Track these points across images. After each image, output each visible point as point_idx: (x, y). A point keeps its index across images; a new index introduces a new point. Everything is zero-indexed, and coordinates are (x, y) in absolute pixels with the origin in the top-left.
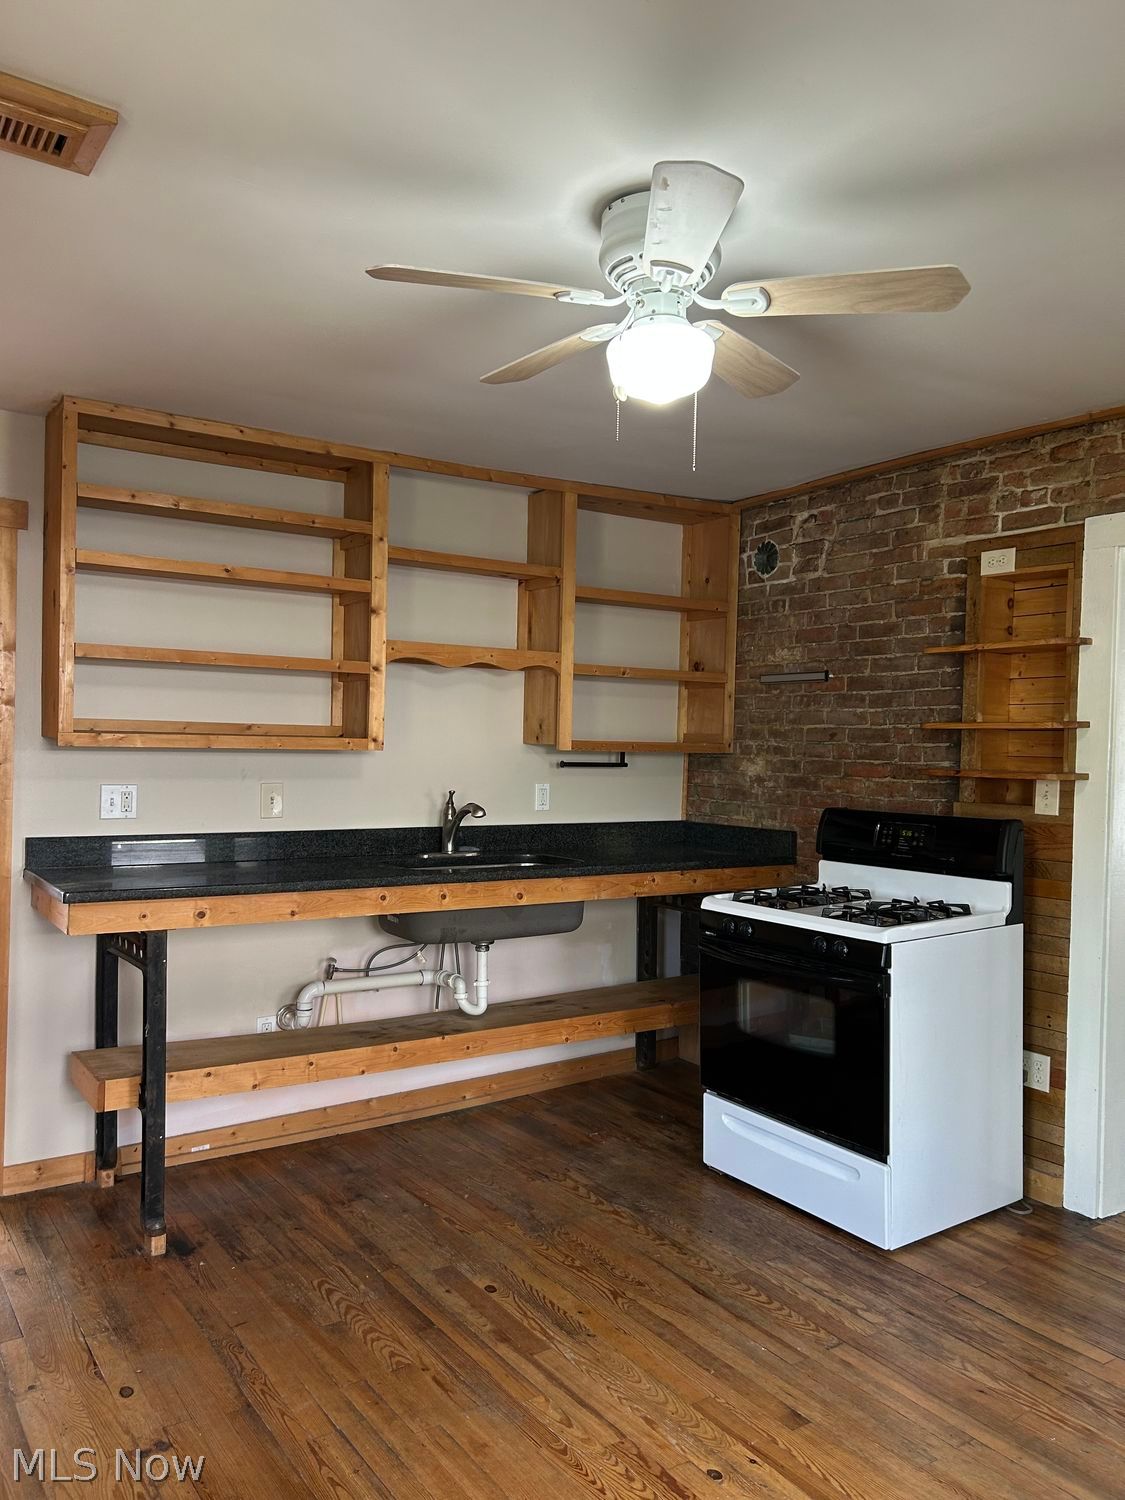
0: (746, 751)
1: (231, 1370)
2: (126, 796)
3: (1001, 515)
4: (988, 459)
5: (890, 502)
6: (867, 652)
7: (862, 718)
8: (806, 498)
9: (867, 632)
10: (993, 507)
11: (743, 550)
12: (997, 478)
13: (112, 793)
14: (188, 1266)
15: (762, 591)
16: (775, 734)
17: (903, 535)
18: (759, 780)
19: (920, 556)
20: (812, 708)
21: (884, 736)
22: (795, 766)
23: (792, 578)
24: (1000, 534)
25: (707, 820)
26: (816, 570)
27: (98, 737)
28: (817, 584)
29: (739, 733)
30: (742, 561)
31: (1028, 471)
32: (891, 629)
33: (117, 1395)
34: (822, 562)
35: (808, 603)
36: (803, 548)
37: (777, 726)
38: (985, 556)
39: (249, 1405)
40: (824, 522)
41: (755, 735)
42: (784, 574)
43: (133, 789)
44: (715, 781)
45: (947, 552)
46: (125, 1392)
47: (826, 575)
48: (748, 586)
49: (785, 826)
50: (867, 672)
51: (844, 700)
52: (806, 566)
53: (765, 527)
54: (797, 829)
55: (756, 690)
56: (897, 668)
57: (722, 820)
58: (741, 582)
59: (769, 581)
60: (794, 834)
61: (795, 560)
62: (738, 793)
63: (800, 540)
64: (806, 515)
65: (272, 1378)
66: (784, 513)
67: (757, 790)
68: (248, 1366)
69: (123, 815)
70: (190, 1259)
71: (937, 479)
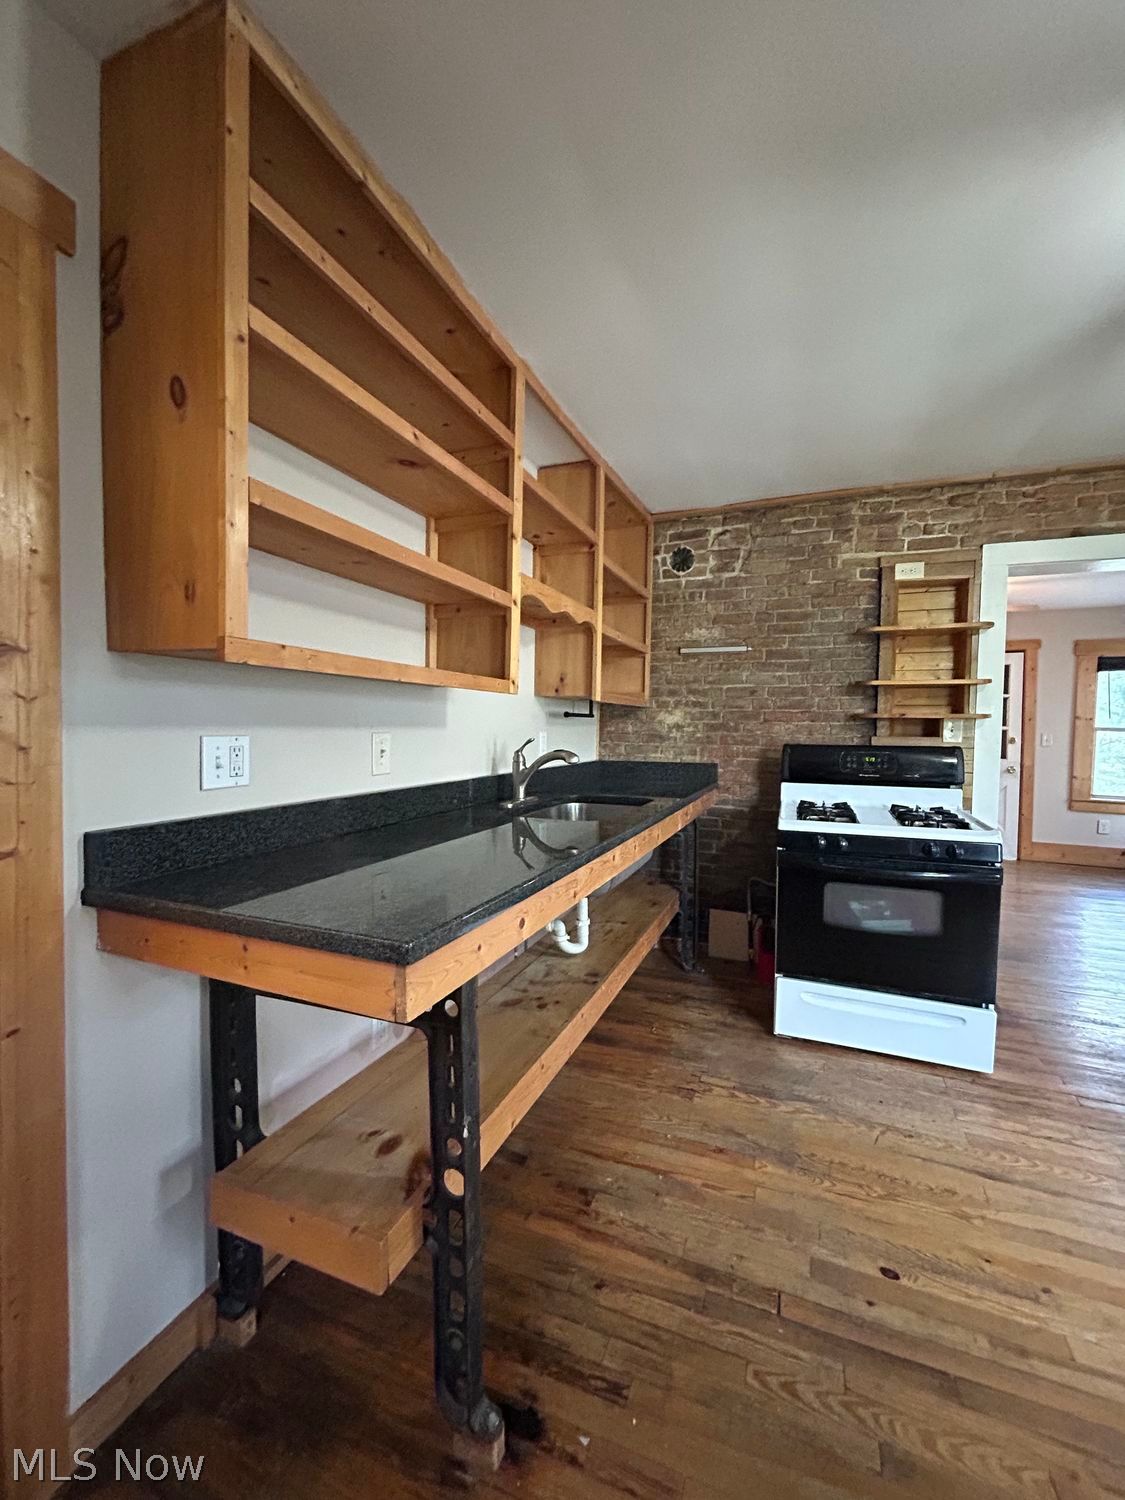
0: (663, 706)
2: (235, 751)
3: (907, 539)
4: (894, 500)
5: (806, 524)
6: (785, 631)
7: (781, 679)
8: (720, 517)
9: (785, 617)
10: (900, 533)
11: (656, 552)
12: (902, 514)
13: (217, 745)
15: (678, 585)
16: (691, 692)
17: (818, 548)
18: (678, 727)
19: (834, 565)
20: (732, 672)
21: (803, 692)
22: (715, 716)
23: (709, 576)
24: (905, 552)
25: (622, 759)
26: (733, 571)
28: (735, 581)
29: (655, 693)
30: (656, 562)
31: (929, 511)
32: (805, 616)
34: (738, 565)
35: (727, 595)
36: (719, 554)
37: (695, 686)
38: (899, 567)
40: (739, 537)
41: (672, 693)
42: (701, 572)
43: (244, 741)
44: (630, 729)
45: (861, 563)
47: (743, 575)
48: (662, 580)
49: (705, 760)
50: (785, 646)
51: (763, 667)
52: (722, 568)
53: (680, 537)
54: (717, 761)
55: (672, 660)
56: (815, 644)
57: (640, 758)
58: (656, 577)
59: (684, 578)
60: (715, 766)
61: (712, 562)
62: (656, 737)
63: (716, 548)
64: (720, 529)
66: (699, 527)
67: (674, 733)
69: (231, 782)
71: (849, 510)
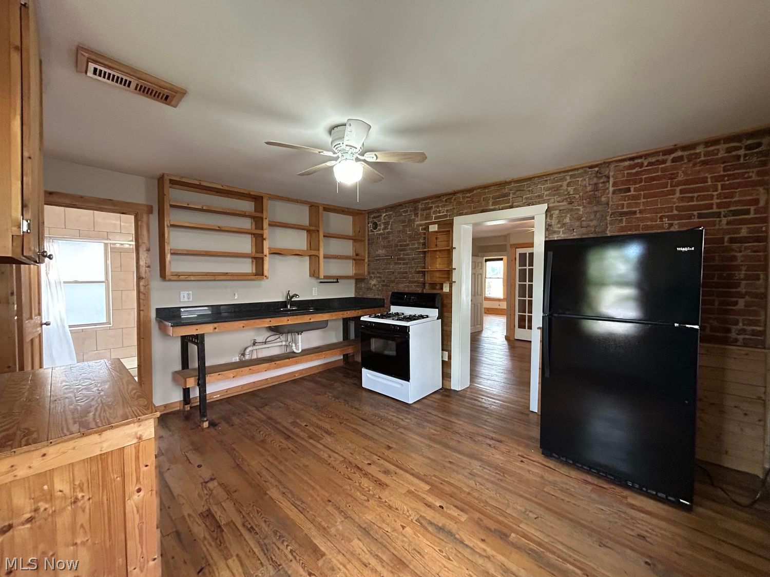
0: (371, 277)
1: (232, 456)
2: (188, 294)
3: (434, 216)
4: (431, 201)
5: (406, 212)
6: (401, 251)
7: (401, 268)
8: (384, 210)
9: (401, 246)
10: (432, 214)
11: (369, 223)
12: (432, 206)
13: (184, 294)
14: (216, 429)
15: (374, 234)
16: (378, 273)
17: (410, 221)
18: (375, 285)
19: (414, 226)
20: (388, 266)
21: (406, 273)
22: (384, 281)
23: (382, 231)
24: (434, 221)
25: (361, 297)
26: (388, 229)
27: (179, 277)
28: (388, 233)
29: (369, 273)
30: (368, 226)
31: (440, 205)
32: (408, 245)
33: (196, 467)
34: (389, 227)
35: (386, 238)
36: (385, 223)
37: (379, 271)
38: (430, 226)
39: (238, 465)
40: (390, 217)
41: (373, 273)
42: (380, 230)
43: (191, 292)
44: (363, 286)
45: (421, 225)
46: (199, 466)
47: (391, 231)
48: (370, 233)
49: (381, 297)
50: (402, 256)
51: (396, 264)
52: (384, 229)
53: (374, 217)
54: (385, 298)
55: (373, 261)
56: (409, 255)
57: (365, 296)
58: (368, 232)
59: (376, 232)
60: (384, 299)
61: (382, 226)
62: (369, 289)
63: (384, 221)
64: (385, 215)
65: (244, 456)
66: (379, 214)
67: (374, 288)
68: (237, 454)
69: (187, 300)
70: (216, 428)
71: (418, 206)
